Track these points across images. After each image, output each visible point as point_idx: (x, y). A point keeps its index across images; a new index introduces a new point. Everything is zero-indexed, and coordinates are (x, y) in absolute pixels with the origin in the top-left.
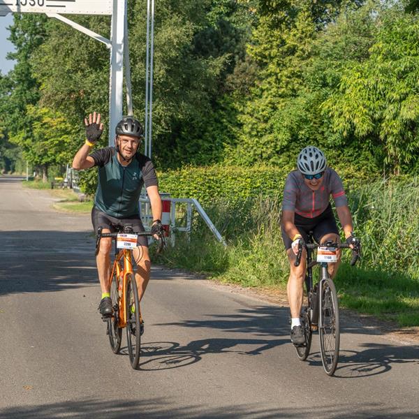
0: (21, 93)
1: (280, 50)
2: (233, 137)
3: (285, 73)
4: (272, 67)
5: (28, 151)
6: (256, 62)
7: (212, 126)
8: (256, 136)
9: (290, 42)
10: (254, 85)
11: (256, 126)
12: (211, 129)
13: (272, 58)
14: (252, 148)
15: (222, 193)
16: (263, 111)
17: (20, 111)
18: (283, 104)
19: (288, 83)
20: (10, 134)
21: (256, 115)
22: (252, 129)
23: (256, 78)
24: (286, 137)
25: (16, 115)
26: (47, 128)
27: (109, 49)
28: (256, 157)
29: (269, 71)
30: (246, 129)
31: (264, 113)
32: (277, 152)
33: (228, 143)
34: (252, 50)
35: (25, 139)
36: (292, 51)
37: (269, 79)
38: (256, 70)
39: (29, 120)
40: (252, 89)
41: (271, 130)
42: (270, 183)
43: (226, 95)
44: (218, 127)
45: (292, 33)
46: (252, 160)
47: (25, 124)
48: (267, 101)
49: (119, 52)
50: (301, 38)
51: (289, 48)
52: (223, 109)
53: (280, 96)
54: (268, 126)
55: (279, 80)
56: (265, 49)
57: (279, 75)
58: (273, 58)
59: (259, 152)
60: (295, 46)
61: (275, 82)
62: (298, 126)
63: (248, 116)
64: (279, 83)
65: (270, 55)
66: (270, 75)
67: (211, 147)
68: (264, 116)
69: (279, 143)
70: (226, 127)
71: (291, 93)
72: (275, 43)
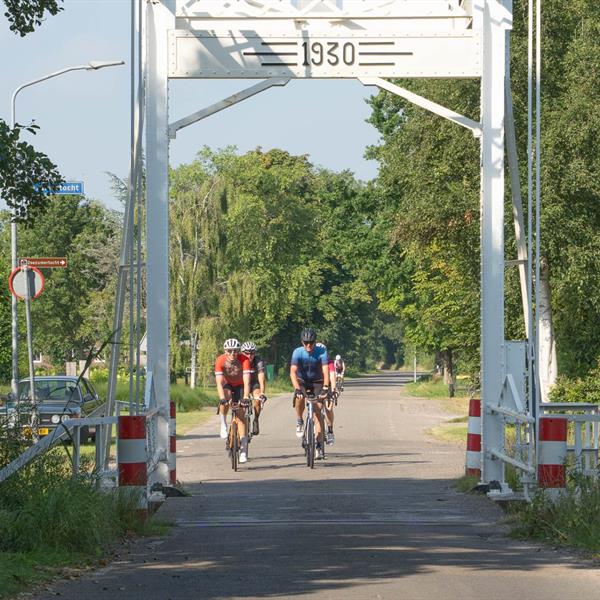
5: (415, 326)
26: (440, 282)
27: (478, 139)
47: (402, 276)
49: (496, 144)
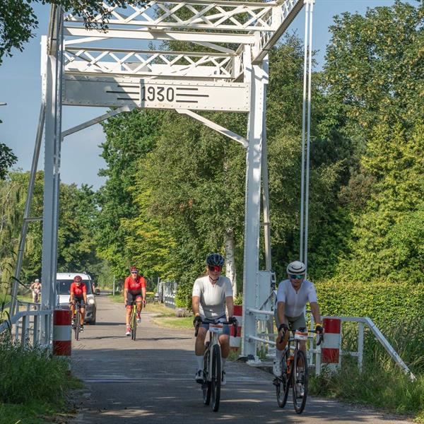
0: (113, 209)
1: (397, 162)
2: (348, 251)
3: (403, 186)
4: (389, 180)
5: (115, 265)
6: (372, 174)
7: (326, 240)
8: (372, 250)
9: (407, 155)
10: (369, 198)
11: (372, 240)
12: (324, 242)
13: (388, 170)
14: (369, 263)
15: (342, 310)
16: (380, 224)
17: (112, 225)
18: (402, 218)
19: (406, 196)
20: (97, 249)
21: (372, 229)
22: (369, 243)
23: (372, 190)
24: (405, 251)
25: (107, 229)
28: (374, 272)
29: (386, 184)
30: (362, 243)
31: (381, 227)
32: (396, 268)
33: (344, 258)
34: (367, 162)
35: (116, 253)
36: (410, 163)
37: (386, 192)
38: (372, 182)
39: (120, 235)
40: (368, 202)
41: (389, 245)
42: (394, 299)
43: (339, 208)
44: (332, 241)
45: (409, 146)
46: (368, 276)
48: (384, 215)
50: (418, 151)
51: (405, 161)
52: (337, 222)
53: (398, 209)
54: (385, 240)
55: (396, 193)
56: (382, 161)
57: (397, 187)
58: (390, 170)
59: (376, 267)
60: (412, 159)
61: (393, 195)
62: (417, 240)
63: (364, 230)
64: (397, 196)
65: (386, 167)
66: (387, 188)
67: (326, 261)
68: (381, 230)
69: (397, 258)
70: (341, 241)
71: (409, 206)
72: (391, 155)
